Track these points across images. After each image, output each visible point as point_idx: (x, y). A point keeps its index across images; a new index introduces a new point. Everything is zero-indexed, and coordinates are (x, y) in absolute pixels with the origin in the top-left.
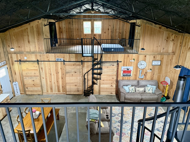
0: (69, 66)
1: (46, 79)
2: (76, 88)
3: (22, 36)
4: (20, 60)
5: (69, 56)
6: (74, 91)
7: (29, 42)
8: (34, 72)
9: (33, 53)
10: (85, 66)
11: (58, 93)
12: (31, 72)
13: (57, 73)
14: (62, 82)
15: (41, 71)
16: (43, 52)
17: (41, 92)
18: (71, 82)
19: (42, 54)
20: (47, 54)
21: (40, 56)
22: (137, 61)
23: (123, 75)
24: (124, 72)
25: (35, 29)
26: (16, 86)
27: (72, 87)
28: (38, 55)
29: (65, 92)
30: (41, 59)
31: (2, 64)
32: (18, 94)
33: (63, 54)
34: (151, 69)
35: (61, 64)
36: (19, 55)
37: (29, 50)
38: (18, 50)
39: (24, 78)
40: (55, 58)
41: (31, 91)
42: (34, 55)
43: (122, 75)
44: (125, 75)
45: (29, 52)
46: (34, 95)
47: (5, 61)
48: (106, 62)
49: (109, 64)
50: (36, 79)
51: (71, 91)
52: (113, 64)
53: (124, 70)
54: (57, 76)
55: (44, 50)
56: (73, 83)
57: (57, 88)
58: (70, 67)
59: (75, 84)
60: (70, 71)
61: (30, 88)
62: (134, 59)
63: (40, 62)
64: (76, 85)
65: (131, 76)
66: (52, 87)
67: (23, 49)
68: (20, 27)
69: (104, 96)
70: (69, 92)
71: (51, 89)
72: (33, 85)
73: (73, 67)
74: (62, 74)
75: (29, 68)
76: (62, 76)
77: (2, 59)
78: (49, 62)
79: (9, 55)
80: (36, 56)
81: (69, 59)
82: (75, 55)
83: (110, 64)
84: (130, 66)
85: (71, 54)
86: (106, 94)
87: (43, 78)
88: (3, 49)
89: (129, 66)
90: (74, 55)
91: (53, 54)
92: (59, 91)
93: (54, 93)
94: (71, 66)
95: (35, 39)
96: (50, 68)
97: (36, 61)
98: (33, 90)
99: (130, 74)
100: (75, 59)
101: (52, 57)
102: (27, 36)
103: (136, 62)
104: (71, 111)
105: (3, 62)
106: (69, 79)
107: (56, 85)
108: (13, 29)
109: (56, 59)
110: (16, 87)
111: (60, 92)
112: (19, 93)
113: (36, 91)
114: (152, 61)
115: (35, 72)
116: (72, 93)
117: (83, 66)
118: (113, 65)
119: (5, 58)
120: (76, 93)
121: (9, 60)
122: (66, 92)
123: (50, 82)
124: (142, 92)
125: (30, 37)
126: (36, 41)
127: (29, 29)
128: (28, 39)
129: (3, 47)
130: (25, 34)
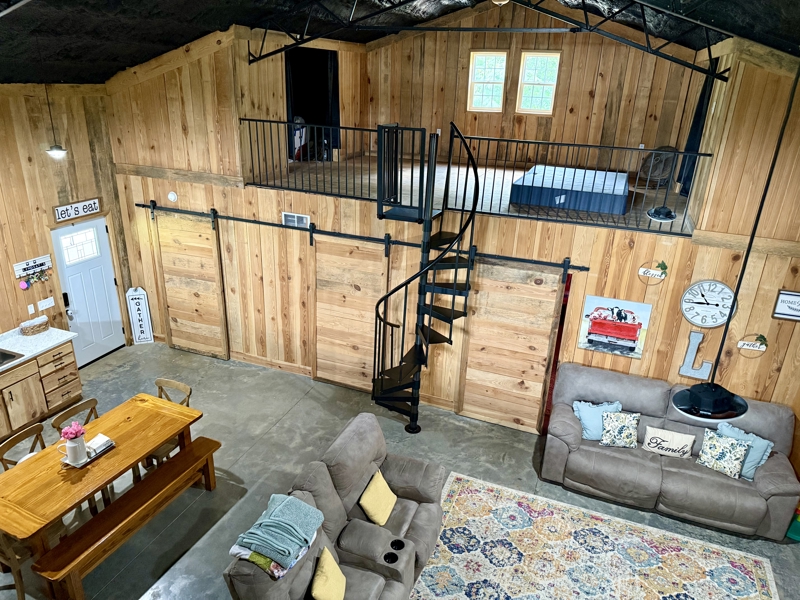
0: (330, 253)
1: (244, 296)
2: (356, 360)
3: (164, 100)
4: (152, 201)
5: (336, 207)
6: (349, 373)
7: (185, 129)
8: (198, 259)
9: (200, 177)
10: (404, 264)
11: (287, 363)
12: (191, 258)
13: (286, 278)
14: (305, 319)
15: (226, 261)
16: (233, 179)
17: (220, 346)
18: (335, 328)
19: (230, 185)
20: (251, 188)
21: (225, 195)
22: (679, 276)
23: (590, 341)
24: (598, 325)
25: (207, 76)
26: (138, 304)
27: (337, 350)
28: (217, 188)
29: (310, 368)
30: (226, 208)
31: (81, 210)
32: (142, 336)
33: (312, 195)
34: (762, 339)
35: (302, 239)
36: (150, 180)
37: (184, 166)
38: (148, 158)
39: (167, 276)
40: (280, 212)
41: (189, 337)
42: (203, 186)
43: (583, 340)
44: (601, 343)
45: (183, 173)
46: (196, 352)
47: (96, 201)
48: (504, 262)
49: (516, 271)
50: (207, 289)
51: (333, 369)
52: (538, 275)
53: (596, 314)
54: (285, 289)
55: (239, 169)
56: (342, 335)
57: (281, 341)
58: (335, 258)
59: (352, 339)
60: (333, 279)
61: (184, 322)
62: (663, 266)
63: (225, 221)
64: (355, 348)
65: (636, 356)
66: (263, 333)
67: (164, 159)
68: (153, 63)
69: (476, 426)
70: (326, 368)
71: (262, 342)
72: (195, 314)
73: (349, 261)
74: (302, 288)
75: (181, 240)
76: (302, 296)
77: (81, 191)
78: (257, 225)
79: (117, 176)
80: (209, 192)
81: (334, 223)
82: (361, 205)
83: (522, 272)
84: (638, 301)
85: (343, 200)
86: (487, 419)
87: (233, 291)
88: (93, 151)
89: (628, 298)
90: (358, 208)
91: (273, 192)
92: (289, 357)
93: (269, 359)
94: (341, 254)
95: (205, 119)
96: (257, 252)
97: (207, 215)
98: (194, 331)
99: (630, 344)
100: (358, 224)
101: (268, 203)
102: (178, 104)
103: (672, 280)
104: (287, 461)
105: (87, 203)
106: (326, 314)
107: (280, 328)
108: (133, 70)
109: (283, 213)
110: (139, 309)
111: (293, 361)
112: (148, 334)
113: (206, 340)
114: (779, 293)
115: (204, 261)
116: (338, 378)
117: (395, 265)
118: (539, 282)
119: (98, 186)
120: (356, 380)
121: (117, 196)
122: (316, 367)
123: (259, 311)
124: (677, 455)
125: (189, 107)
126: (211, 127)
127: (186, 72)
128: (184, 116)
129: (91, 144)
130: (173, 94)
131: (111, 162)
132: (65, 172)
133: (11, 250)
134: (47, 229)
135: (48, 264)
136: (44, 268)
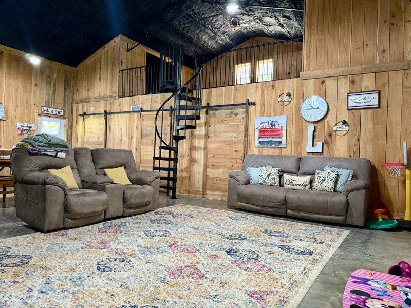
0: (148, 120)
3: (94, 69)
4: (84, 113)
5: (151, 99)
7: (100, 79)
9: (103, 98)
12: (95, 135)
15: (108, 134)
16: (115, 96)
18: (148, 158)
19: (113, 98)
20: (120, 99)
21: (111, 104)
22: (298, 98)
23: (260, 142)
24: (263, 132)
25: (110, 56)
28: (108, 102)
30: (111, 110)
31: (54, 112)
33: (143, 96)
35: (137, 117)
36: (85, 104)
37: (98, 95)
38: (86, 95)
40: (130, 106)
42: (104, 102)
45: (97, 98)
47: (62, 111)
52: (236, 111)
54: (130, 144)
55: (117, 91)
58: (149, 122)
60: (148, 133)
63: (110, 115)
65: (283, 146)
67: (91, 93)
68: (93, 55)
74: (136, 141)
75: (92, 127)
76: (136, 145)
77: (56, 104)
78: (121, 114)
79: (74, 104)
80: (105, 104)
81: (150, 106)
83: (229, 111)
85: (153, 95)
88: (65, 91)
89: (275, 115)
90: (160, 98)
91: (128, 98)
95: (107, 73)
96: (120, 127)
97: (103, 114)
101: (126, 103)
102: (99, 70)
103: (295, 101)
105: (58, 110)
106: (145, 151)
108: (85, 60)
115: (99, 135)
118: (236, 115)
119: (64, 104)
121: (72, 113)
125: (102, 70)
126: (109, 76)
127: (103, 57)
128: (100, 74)
129: (65, 88)
130: (98, 66)
131: (73, 98)
132: (51, 95)
133: (18, 116)
134: (36, 114)
135: (33, 128)
136: (31, 129)
